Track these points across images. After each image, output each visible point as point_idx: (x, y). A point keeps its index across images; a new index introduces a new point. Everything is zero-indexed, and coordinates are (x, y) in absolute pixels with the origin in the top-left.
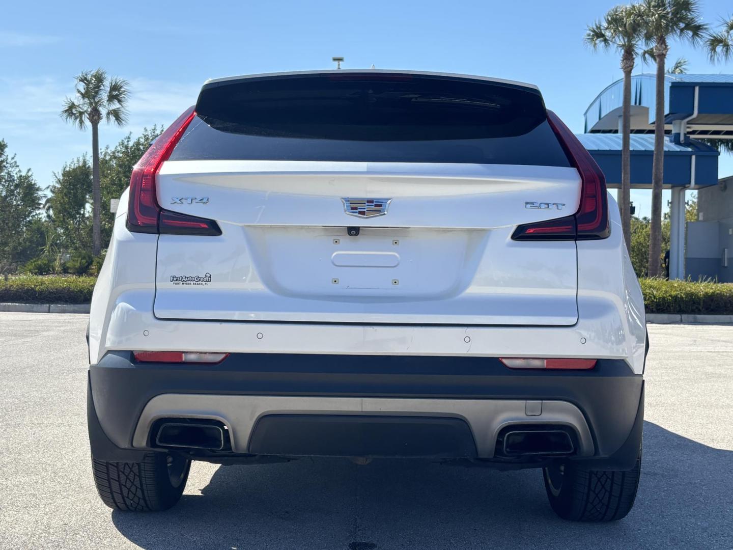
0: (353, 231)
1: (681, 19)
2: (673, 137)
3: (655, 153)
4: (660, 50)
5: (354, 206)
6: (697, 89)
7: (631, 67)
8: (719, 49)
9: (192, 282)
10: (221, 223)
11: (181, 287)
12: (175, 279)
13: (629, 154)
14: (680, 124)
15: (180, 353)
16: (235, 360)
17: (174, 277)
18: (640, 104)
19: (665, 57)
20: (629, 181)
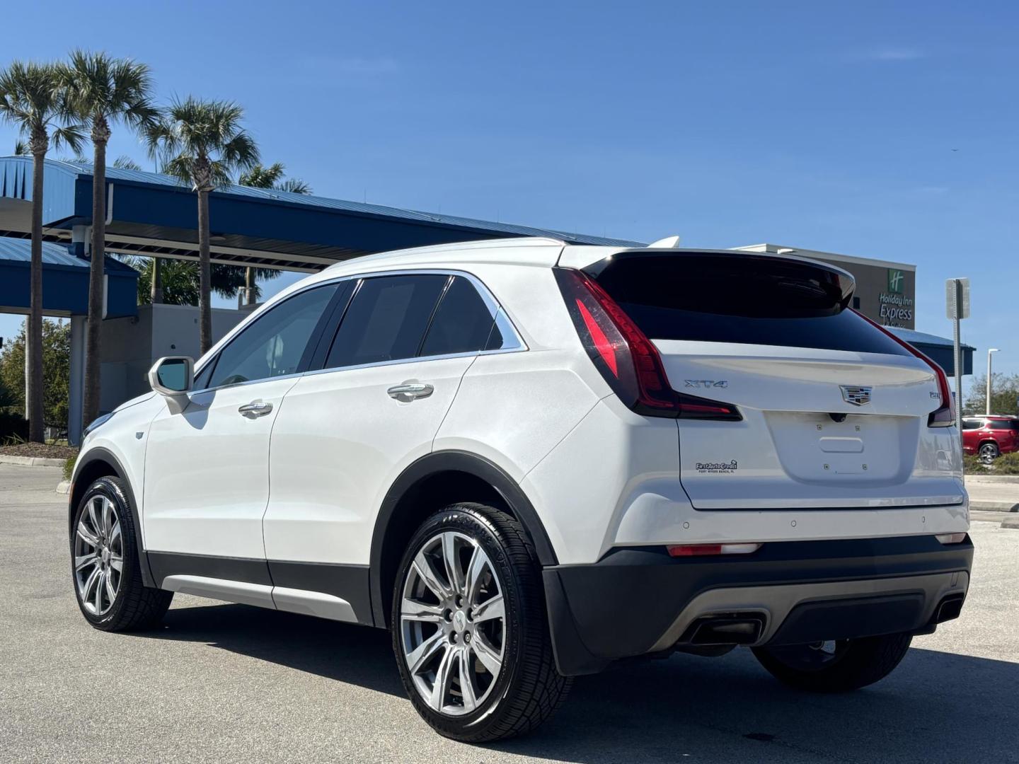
0: (837, 417)
1: (127, 98)
2: (75, 248)
3: (92, 270)
4: (99, 134)
5: (852, 394)
6: (111, 187)
7: (45, 149)
8: (161, 141)
9: (718, 470)
10: (741, 408)
11: (707, 475)
12: (701, 467)
13: (41, 267)
14: (84, 230)
15: (717, 546)
16: (767, 550)
17: (700, 464)
18: (23, 196)
19: (106, 145)
20: (41, 305)
